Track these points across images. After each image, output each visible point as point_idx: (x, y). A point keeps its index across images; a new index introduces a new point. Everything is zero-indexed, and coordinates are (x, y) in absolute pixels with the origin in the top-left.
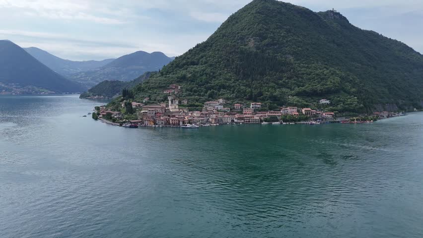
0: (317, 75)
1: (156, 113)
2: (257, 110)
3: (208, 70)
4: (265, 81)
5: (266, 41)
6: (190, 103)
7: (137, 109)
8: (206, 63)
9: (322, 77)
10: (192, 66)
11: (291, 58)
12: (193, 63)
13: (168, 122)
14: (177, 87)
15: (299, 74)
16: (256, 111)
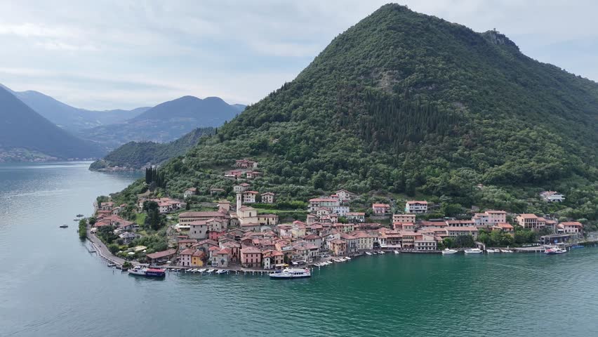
0: (522, 141)
1: (208, 232)
2: (422, 217)
3: (310, 132)
4: (424, 153)
5: (414, 76)
6: (279, 201)
7: (169, 217)
8: (303, 118)
9: (532, 144)
10: (277, 123)
11: (462, 109)
12: (279, 118)
13: (235, 256)
14: (250, 165)
15: (486, 140)
16: (421, 220)
